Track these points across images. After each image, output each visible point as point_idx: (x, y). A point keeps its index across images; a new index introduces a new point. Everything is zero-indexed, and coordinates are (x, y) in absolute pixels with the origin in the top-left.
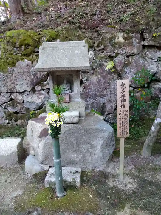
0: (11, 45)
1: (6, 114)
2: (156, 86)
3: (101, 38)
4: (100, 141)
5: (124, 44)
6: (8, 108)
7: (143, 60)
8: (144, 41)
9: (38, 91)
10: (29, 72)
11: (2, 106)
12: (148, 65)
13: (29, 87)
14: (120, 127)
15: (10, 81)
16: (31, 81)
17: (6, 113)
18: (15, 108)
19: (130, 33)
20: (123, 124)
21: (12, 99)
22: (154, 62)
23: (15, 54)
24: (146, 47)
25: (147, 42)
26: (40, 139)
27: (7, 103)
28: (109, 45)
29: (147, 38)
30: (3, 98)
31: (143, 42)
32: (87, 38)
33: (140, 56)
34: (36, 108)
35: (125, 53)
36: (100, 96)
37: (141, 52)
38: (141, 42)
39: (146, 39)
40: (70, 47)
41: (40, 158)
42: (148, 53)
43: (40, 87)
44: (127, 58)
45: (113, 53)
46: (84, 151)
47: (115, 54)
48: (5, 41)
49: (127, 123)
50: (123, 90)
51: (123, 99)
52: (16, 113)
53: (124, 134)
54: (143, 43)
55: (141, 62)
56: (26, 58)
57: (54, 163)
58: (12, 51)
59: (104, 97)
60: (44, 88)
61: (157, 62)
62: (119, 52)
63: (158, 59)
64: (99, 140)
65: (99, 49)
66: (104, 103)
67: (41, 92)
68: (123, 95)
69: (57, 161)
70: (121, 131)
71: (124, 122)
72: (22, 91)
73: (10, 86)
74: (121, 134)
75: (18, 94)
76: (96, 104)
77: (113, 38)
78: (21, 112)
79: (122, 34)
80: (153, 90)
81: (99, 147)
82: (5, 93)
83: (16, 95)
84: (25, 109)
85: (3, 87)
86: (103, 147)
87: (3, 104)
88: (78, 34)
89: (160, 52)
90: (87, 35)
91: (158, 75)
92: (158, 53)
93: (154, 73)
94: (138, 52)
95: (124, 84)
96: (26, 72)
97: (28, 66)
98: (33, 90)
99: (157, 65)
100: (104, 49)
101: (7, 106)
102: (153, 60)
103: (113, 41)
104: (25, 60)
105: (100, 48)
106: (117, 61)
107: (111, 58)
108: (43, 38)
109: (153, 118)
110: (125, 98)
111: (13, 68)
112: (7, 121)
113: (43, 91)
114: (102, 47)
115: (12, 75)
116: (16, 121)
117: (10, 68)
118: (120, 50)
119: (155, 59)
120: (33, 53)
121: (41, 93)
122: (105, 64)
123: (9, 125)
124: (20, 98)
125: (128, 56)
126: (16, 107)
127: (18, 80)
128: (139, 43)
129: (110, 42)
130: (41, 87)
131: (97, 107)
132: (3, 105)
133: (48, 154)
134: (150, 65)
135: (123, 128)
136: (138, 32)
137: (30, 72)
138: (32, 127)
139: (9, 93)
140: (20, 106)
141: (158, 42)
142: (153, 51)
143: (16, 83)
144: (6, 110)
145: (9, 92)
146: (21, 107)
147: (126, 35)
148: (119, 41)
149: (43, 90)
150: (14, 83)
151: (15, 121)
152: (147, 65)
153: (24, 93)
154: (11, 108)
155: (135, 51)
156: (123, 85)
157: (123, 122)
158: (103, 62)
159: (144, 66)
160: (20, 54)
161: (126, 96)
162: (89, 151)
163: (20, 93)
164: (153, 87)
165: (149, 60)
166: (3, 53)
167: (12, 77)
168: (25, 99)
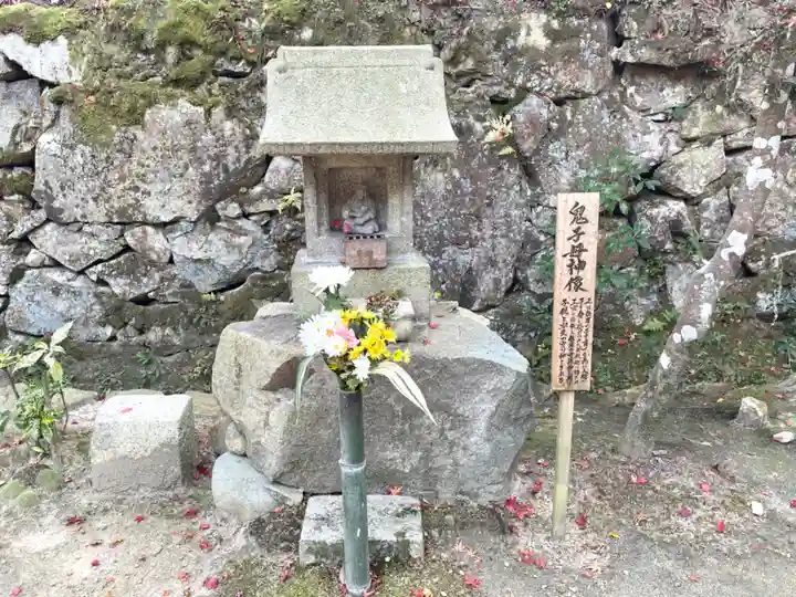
0: (124, 42)
1: (102, 303)
2: (655, 211)
3: (465, 32)
4: (486, 403)
5: (549, 56)
6: (111, 282)
7: (615, 117)
8: (619, 45)
9: (228, 219)
10: (193, 150)
11: (87, 272)
12: (630, 135)
13: (194, 205)
14: (562, 356)
15: (122, 179)
16: (201, 183)
17: (104, 299)
18: (139, 281)
19: (571, 16)
20: (571, 345)
21: (127, 248)
22: (653, 126)
23: (139, 76)
24: (626, 69)
25: (632, 53)
26: (271, 395)
27: (107, 261)
28: (495, 56)
29: (633, 35)
30: (92, 245)
31: (616, 49)
32: (414, 29)
33: (605, 101)
34: (219, 282)
35: (549, 89)
36: (458, 243)
37: (608, 88)
38: (609, 50)
39: (629, 38)
40: (382, 66)
41: (273, 463)
42: (631, 90)
43: (236, 205)
44: (557, 108)
45: (507, 88)
46: (429, 438)
47: (513, 90)
48: (101, 26)
49: (586, 344)
50: (579, 228)
51: (576, 259)
52: (144, 300)
53: (574, 380)
54: (615, 53)
55: (605, 124)
56: (183, 96)
57: (343, 477)
58: (127, 65)
59: (471, 246)
60: (252, 209)
61: (663, 126)
62: (529, 85)
63: (667, 114)
64: (482, 400)
65: (455, 71)
66: (470, 269)
67: (240, 223)
68: (576, 244)
69: (355, 470)
70: (565, 370)
71: (576, 339)
72: (165, 218)
73: (119, 198)
74: (565, 378)
75: (150, 229)
76: (440, 271)
77: (509, 32)
78: (165, 296)
79: (544, 18)
80: (644, 226)
81: (481, 425)
82: (100, 224)
83: (145, 232)
84: (177, 283)
85: (91, 202)
86: (492, 425)
87: (91, 266)
88: (380, 13)
89: (676, 90)
90: (416, 16)
91: (663, 172)
92: (667, 91)
93: (653, 164)
94: (597, 85)
95: (583, 208)
96: (182, 147)
97: (193, 126)
98: (210, 218)
99: (664, 137)
100: (474, 72)
101: (109, 275)
102: (649, 118)
103: (510, 43)
104: (180, 101)
105: (461, 67)
106: (521, 118)
107: (501, 104)
108: (251, 22)
109: (643, 325)
110: (584, 256)
111: (132, 129)
112: (109, 331)
113: (245, 220)
114: (470, 64)
115: (130, 156)
116: (141, 332)
117: (123, 129)
118: (535, 77)
119: (655, 114)
120: (212, 77)
121: (241, 228)
122: (478, 127)
123: (115, 344)
124: (157, 246)
125: (559, 102)
126: (145, 280)
127: (151, 176)
128: (601, 54)
129: (497, 47)
130: (241, 205)
131: (443, 283)
132: (91, 269)
133: (304, 450)
134: (639, 135)
135: (571, 361)
136: (600, 14)
137: (200, 148)
138: (240, 354)
139: (117, 223)
140: (157, 276)
141: (670, 52)
142: (652, 84)
143: (143, 186)
144: (102, 289)
145: (116, 220)
146: (162, 280)
147: (555, 24)
148: (530, 44)
149: (246, 216)
150: (137, 189)
151: (138, 330)
152: (627, 136)
153: (176, 226)
154: (121, 281)
155: (587, 83)
156: (578, 213)
157: (571, 338)
158: (471, 120)
159: (618, 137)
160: (158, 79)
161: (586, 250)
162: (447, 438)
163: (161, 226)
164: (645, 214)
165: (635, 117)
166: (91, 73)
167: (128, 164)
168: (176, 250)
